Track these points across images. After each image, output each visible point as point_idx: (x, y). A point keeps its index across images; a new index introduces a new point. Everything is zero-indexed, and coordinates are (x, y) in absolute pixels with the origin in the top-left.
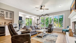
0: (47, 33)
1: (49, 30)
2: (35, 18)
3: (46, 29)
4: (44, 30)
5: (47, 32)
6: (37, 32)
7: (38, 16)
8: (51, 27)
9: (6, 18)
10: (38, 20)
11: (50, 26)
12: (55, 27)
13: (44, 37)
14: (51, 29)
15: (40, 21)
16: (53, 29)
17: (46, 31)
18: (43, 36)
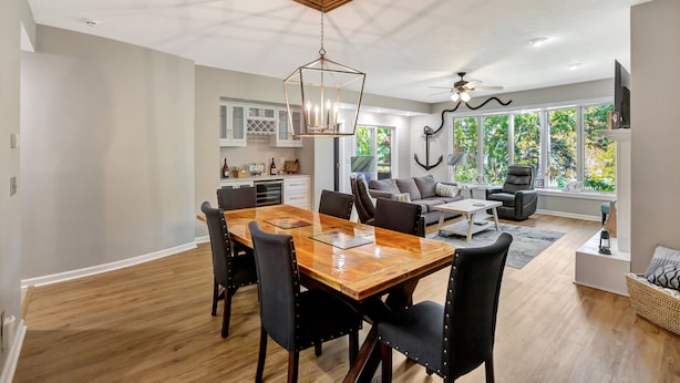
0: (491, 223)
1: (506, 202)
2: (409, 119)
3: (489, 195)
4: (477, 201)
5: (492, 219)
6: (442, 211)
7: (430, 108)
8: (525, 186)
9: (280, 143)
10: (428, 134)
11: (518, 180)
12: (552, 186)
13: (477, 238)
14: (520, 197)
15: (445, 145)
16: (534, 198)
17: (489, 211)
18: (473, 235)
